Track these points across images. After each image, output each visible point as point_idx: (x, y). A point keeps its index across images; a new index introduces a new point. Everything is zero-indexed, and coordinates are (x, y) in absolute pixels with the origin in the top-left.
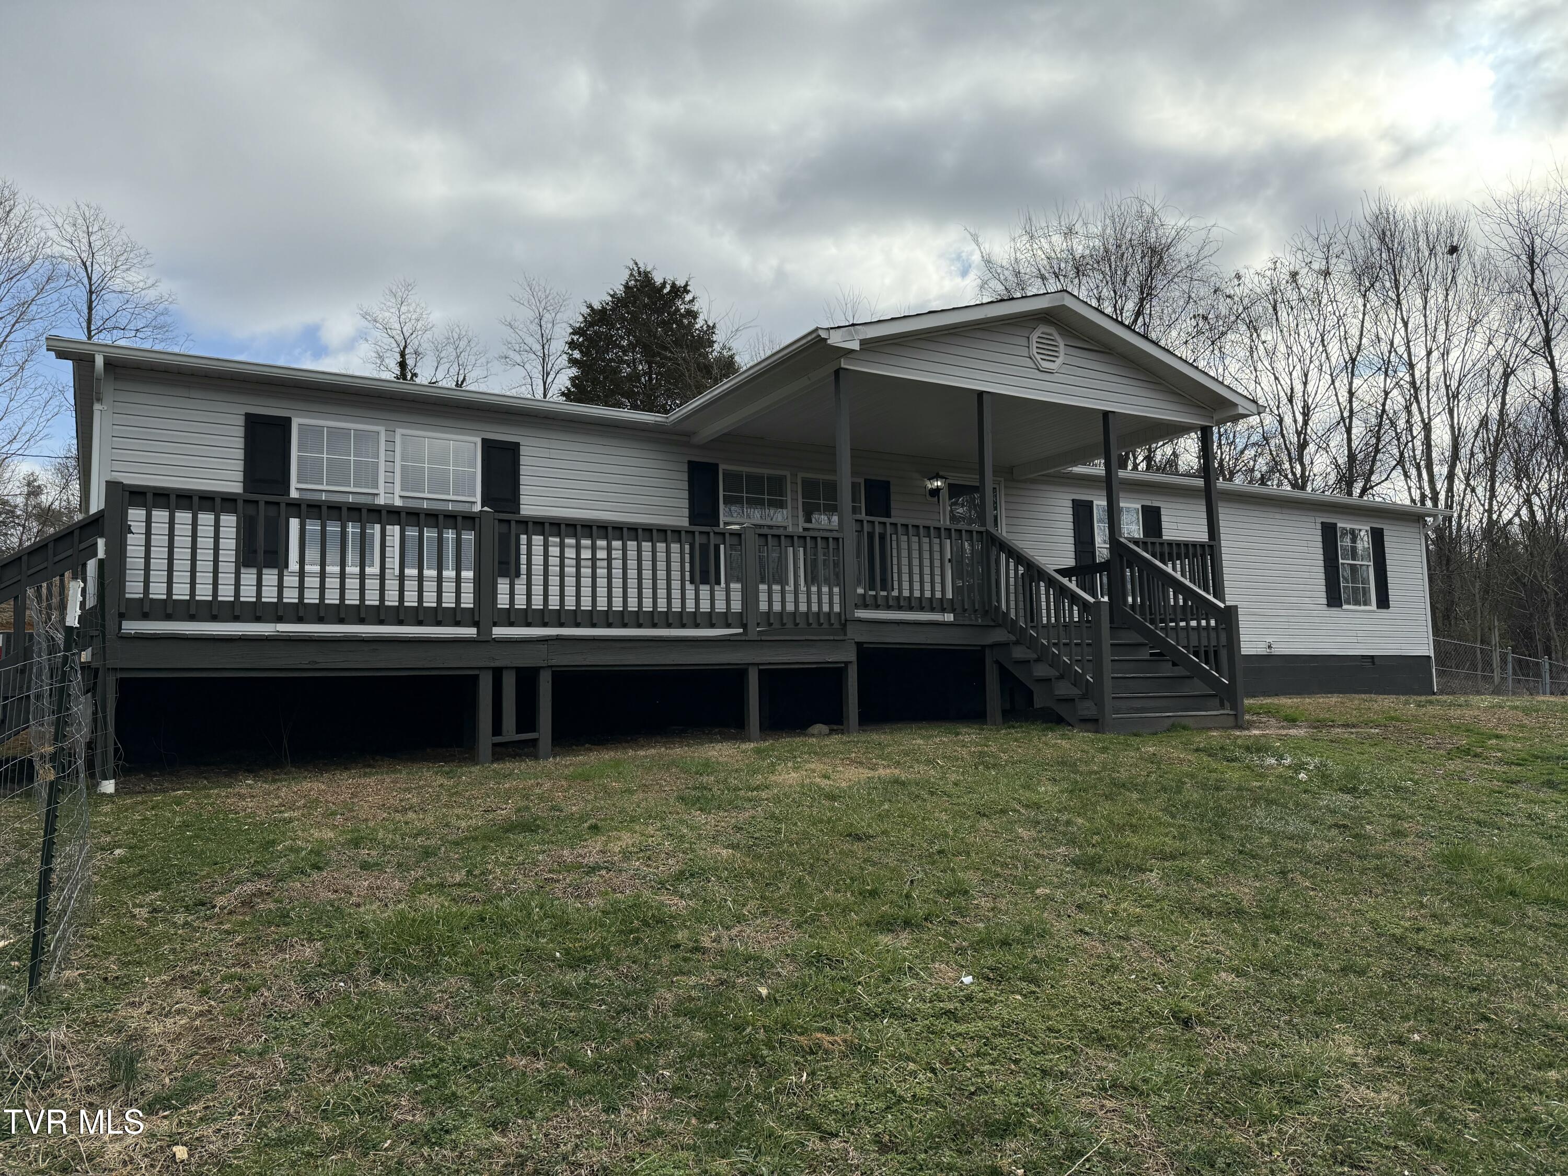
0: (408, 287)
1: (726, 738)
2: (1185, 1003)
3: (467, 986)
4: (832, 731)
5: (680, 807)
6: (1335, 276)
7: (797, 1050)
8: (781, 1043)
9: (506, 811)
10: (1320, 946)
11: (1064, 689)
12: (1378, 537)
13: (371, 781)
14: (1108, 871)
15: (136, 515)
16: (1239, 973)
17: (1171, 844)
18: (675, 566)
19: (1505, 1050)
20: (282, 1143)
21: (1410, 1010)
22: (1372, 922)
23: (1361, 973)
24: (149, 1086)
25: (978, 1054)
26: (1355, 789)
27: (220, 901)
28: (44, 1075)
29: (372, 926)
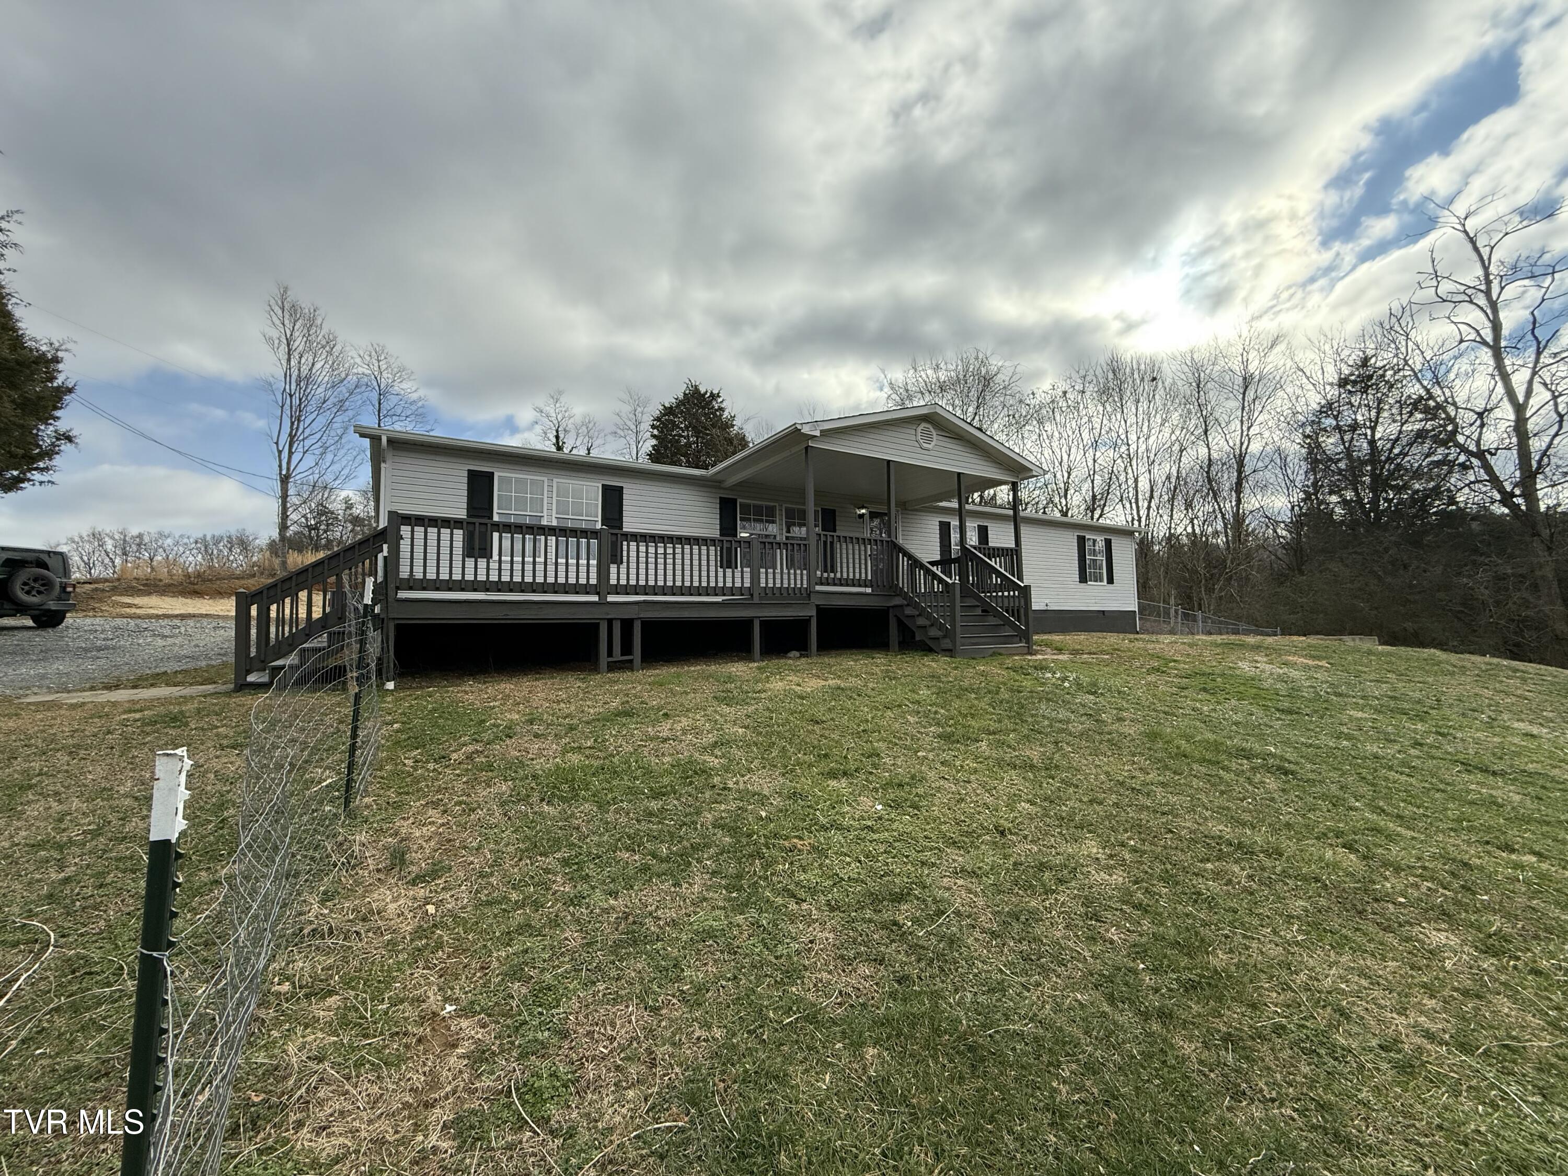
0: (560, 393)
1: (741, 659)
2: (1002, 821)
3: (595, 809)
4: (802, 656)
5: (715, 703)
6: (1088, 394)
7: (783, 848)
8: (774, 846)
9: (615, 704)
10: (1077, 787)
11: (934, 632)
12: (1108, 543)
13: (539, 683)
14: (958, 742)
15: (405, 530)
16: (1032, 803)
17: (994, 726)
18: (712, 558)
19: (1182, 850)
20: (489, 903)
21: (1128, 826)
22: (1106, 773)
23: (1100, 803)
24: (414, 868)
25: (885, 852)
26: (1096, 692)
27: (454, 756)
28: (353, 862)
29: (540, 772)
